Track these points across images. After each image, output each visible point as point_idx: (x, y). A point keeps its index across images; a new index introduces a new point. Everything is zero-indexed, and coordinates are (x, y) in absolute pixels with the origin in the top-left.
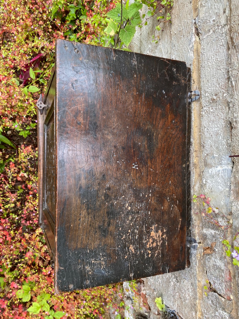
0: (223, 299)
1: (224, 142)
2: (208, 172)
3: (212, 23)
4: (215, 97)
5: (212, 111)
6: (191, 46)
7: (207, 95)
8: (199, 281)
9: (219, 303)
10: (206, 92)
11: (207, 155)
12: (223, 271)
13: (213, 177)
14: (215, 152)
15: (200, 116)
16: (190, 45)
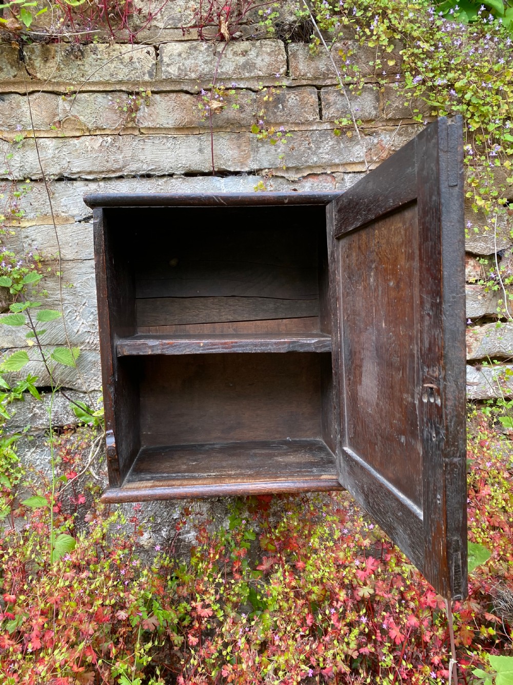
0: (337, 184)
1: (201, 184)
9: (342, 187)
12: (313, 185)
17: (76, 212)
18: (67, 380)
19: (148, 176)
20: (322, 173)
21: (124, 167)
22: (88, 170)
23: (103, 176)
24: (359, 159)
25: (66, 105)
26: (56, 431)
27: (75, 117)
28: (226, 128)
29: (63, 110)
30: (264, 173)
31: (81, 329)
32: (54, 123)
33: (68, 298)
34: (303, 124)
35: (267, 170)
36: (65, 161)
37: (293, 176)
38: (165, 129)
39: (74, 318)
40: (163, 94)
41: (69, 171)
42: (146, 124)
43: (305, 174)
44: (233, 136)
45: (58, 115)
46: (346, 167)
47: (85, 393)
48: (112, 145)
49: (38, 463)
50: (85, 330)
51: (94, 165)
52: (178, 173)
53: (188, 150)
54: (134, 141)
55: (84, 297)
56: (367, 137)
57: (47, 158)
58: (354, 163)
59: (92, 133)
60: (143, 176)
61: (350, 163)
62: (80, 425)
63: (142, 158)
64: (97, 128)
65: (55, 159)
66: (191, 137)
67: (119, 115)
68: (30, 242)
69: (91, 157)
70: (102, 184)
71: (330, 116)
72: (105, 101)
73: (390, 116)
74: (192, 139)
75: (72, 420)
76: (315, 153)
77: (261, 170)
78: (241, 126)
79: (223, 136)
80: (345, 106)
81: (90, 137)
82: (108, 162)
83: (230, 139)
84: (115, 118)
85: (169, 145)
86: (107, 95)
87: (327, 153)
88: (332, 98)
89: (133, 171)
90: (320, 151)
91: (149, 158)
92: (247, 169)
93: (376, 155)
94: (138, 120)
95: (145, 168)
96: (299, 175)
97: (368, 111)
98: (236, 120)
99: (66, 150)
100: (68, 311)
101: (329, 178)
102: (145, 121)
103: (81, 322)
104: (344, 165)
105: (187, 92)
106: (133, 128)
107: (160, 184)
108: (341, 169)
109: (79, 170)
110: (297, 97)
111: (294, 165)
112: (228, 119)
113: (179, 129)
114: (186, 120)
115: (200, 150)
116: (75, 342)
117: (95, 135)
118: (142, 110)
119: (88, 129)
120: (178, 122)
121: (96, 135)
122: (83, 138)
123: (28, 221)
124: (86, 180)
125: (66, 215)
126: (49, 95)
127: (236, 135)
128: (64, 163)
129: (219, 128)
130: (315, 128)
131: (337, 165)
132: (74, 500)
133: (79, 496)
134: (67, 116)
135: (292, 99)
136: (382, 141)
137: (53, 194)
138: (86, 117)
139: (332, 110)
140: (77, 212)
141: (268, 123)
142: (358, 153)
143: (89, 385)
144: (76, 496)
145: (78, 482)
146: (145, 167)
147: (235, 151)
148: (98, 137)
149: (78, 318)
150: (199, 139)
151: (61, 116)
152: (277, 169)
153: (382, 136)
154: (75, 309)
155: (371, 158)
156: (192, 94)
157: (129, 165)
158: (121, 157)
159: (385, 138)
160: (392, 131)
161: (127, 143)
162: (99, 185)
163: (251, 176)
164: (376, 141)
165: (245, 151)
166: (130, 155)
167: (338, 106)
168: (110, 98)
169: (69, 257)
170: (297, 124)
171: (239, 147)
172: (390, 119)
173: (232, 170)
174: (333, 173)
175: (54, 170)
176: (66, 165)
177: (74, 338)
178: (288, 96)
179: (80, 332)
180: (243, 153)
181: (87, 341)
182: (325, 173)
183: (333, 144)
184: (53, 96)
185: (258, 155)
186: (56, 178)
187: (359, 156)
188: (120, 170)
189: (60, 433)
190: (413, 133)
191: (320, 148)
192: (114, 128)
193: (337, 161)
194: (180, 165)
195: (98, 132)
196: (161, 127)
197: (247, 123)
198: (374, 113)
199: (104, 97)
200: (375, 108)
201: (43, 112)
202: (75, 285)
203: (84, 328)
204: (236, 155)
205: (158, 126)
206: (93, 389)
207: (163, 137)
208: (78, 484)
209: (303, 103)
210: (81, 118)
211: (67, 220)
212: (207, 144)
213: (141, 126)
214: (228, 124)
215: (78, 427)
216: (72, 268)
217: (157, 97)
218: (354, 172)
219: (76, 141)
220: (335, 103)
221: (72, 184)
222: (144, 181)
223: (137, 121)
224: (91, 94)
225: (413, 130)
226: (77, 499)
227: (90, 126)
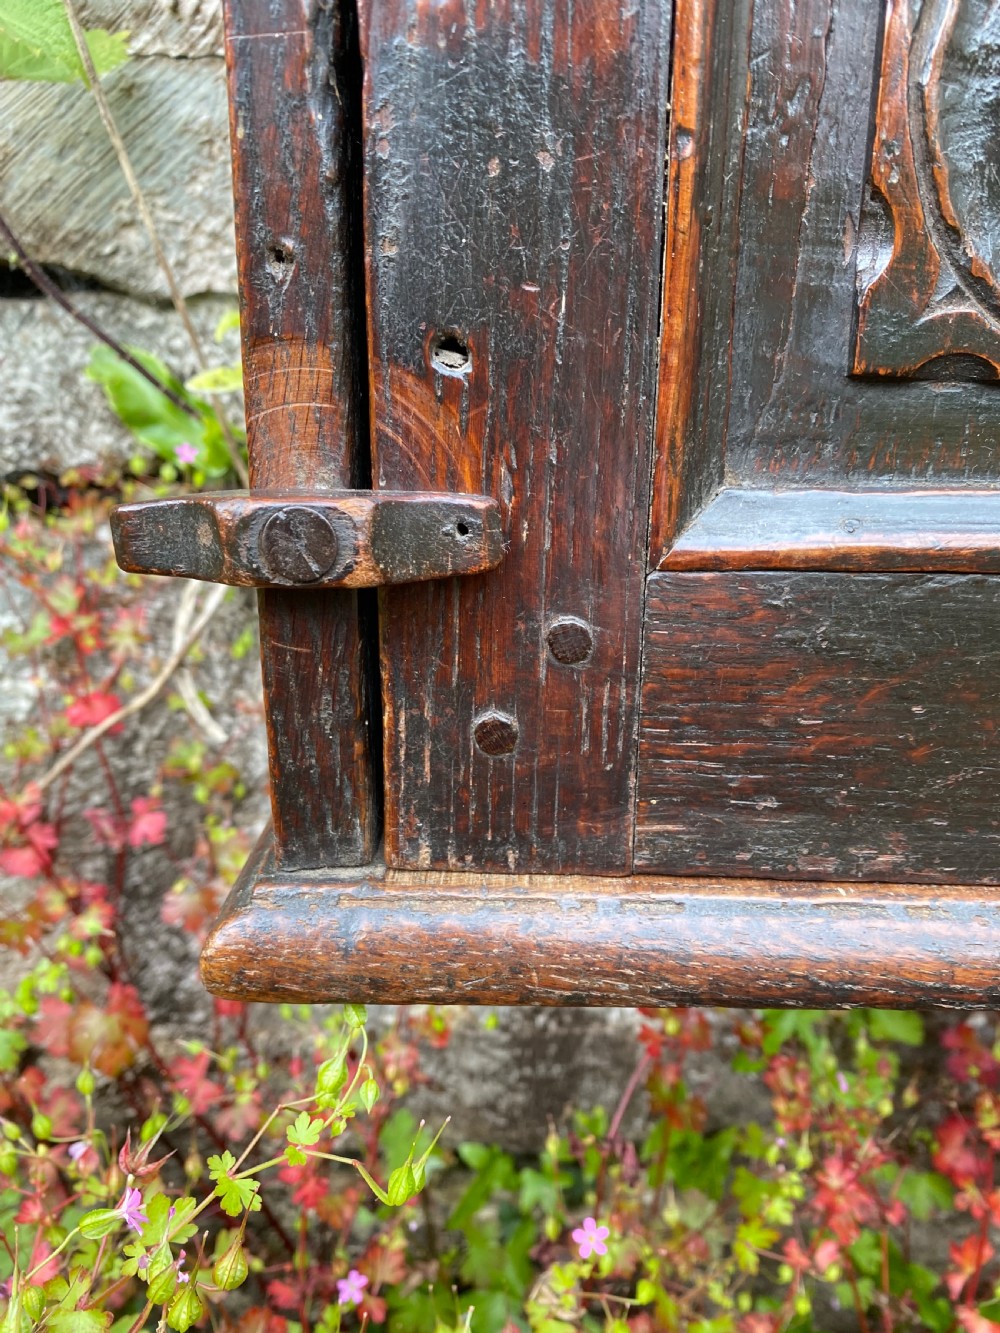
18: (72, 223)
26: (32, 495)
47: (165, 305)
62: (138, 465)
75: (103, 438)
132: (107, 827)
133: (139, 805)
143: (181, 264)
144: (123, 802)
145: (136, 736)
189: (49, 507)
206: (199, 284)
208: (139, 748)
215: (129, 476)
226: (123, 818)
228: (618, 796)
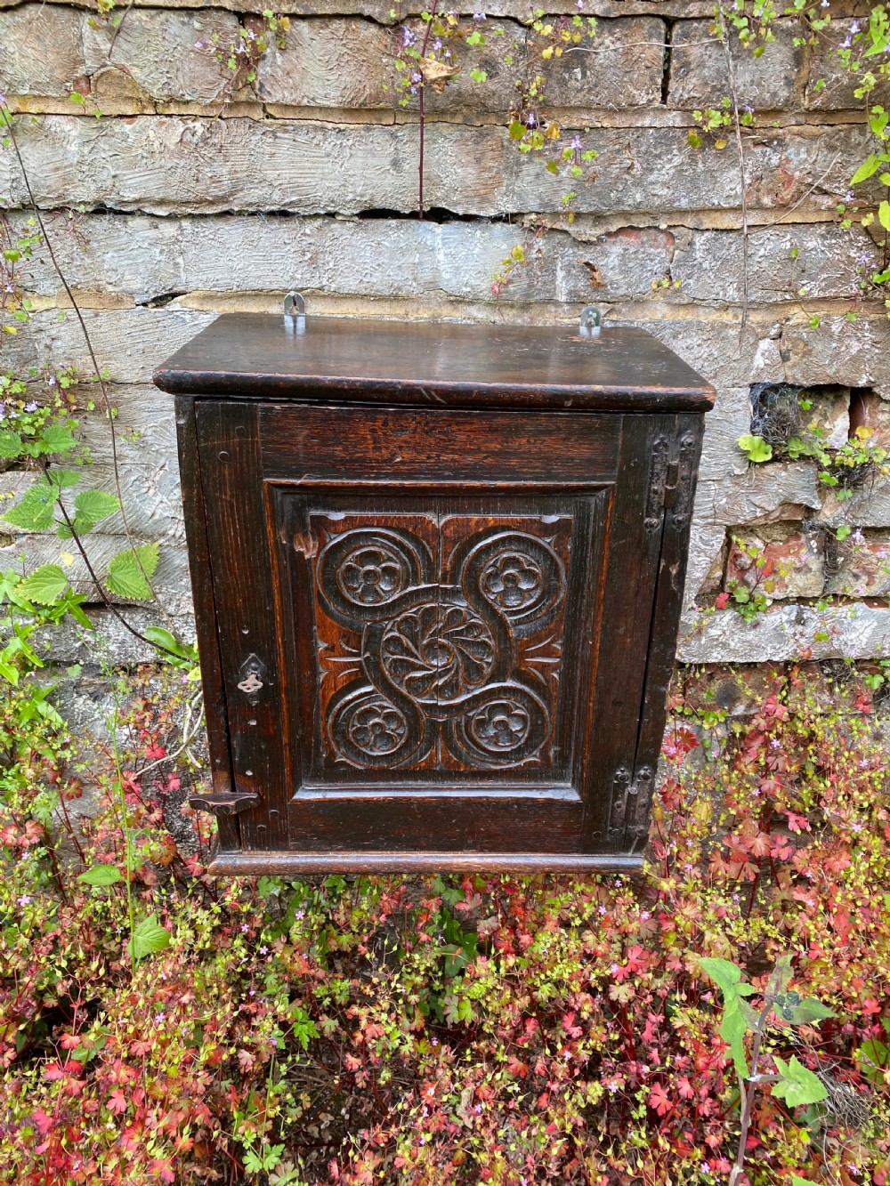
0: (677, 252)
1: (394, 237)
2: (448, 280)
3: (163, 258)
4: (309, 255)
5: (331, 265)
6: (187, 317)
7: (299, 276)
8: (664, 317)
9: (685, 259)
10: (293, 278)
11: (415, 279)
12: (626, 250)
13: (457, 268)
14: (411, 260)
15: (338, 297)
16: (184, 321)
17: (136, 285)
19: (283, 214)
20: (649, 228)
21: (232, 194)
22: (157, 197)
23: (189, 211)
24: (731, 200)
25: (99, 39)
27: (122, 69)
28: (454, 114)
29: (95, 50)
30: (527, 221)
31: (159, 511)
32: (77, 82)
33: (132, 454)
34: (622, 111)
35: (533, 217)
36: (105, 173)
37: (590, 231)
38: (321, 109)
39: (145, 490)
40: (317, 22)
41: (117, 198)
42: (278, 96)
43: (613, 229)
44: (467, 134)
45: (83, 62)
46: (701, 216)
47: (172, 616)
48: (205, 140)
49: (97, 716)
50: (166, 514)
51: (167, 185)
52: (347, 212)
53: (371, 161)
54: (254, 134)
55: (162, 455)
56: (758, 150)
57: (66, 163)
58: (719, 210)
59: (159, 111)
60: (272, 214)
61: (710, 210)
63: (271, 175)
64: (172, 100)
65: (85, 168)
66: (377, 129)
67: (217, 68)
68: (48, 342)
69: (161, 167)
70: (186, 224)
71: (686, 96)
72: (187, 32)
73: (818, 103)
74: (378, 136)
75: (150, 655)
76: (639, 183)
77: (521, 214)
78: (486, 111)
79: (445, 133)
80: (722, 74)
81: (156, 119)
82: (197, 180)
83: (461, 141)
84: (210, 78)
85: (327, 147)
86: (191, 16)
87: (665, 185)
88: (695, 50)
89: (251, 204)
90: (652, 178)
91: (286, 174)
92: (493, 213)
93: (770, 191)
94: (262, 85)
95: (276, 200)
96: (600, 231)
97: (772, 88)
98: (478, 95)
99: (107, 147)
100: (133, 478)
101: (662, 238)
102: (276, 87)
103: (158, 499)
104: (697, 212)
105: (370, 19)
106: (251, 104)
107: (308, 231)
108: (690, 222)
109: (136, 196)
110: (618, 45)
111: (592, 209)
112: (459, 94)
113: (350, 111)
114: (368, 91)
115: (396, 163)
116: (149, 531)
117: (167, 116)
118: (269, 60)
119: (151, 98)
120: (349, 95)
121: (170, 116)
122: (141, 121)
123: (40, 297)
124: (152, 215)
125: (117, 289)
126: (60, 10)
127: (474, 131)
128: (105, 177)
129: (440, 113)
130: (647, 122)
131: (683, 212)
132: (161, 787)
133: (169, 776)
134: (106, 65)
135: (607, 47)
136: (788, 160)
137: (88, 242)
138: (146, 70)
139: (693, 81)
140: (139, 286)
141: (545, 106)
142: (733, 186)
143: (177, 606)
144: (164, 778)
146: (276, 197)
147: (470, 170)
148: (175, 120)
149: (152, 491)
150: (394, 136)
151: (90, 65)
152: (556, 214)
153: (791, 150)
154: (146, 475)
155: (758, 200)
156: (382, 26)
157: (242, 190)
158: (225, 171)
159: (798, 154)
160: (814, 138)
161: (238, 139)
162: (180, 227)
163: (499, 226)
164: (775, 160)
165: (490, 170)
166: (244, 168)
167: (706, 72)
168: (197, 25)
169: (126, 377)
170: (611, 112)
171: (478, 161)
172: (816, 111)
173: (461, 213)
174: (669, 227)
175: (84, 192)
176: (109, 183)
177: (146, 526)
178: (597, 41)
179: (157, 517)
180: (486, 175)
181: (171, 532)
182: (656, 228)
183: (682, 164)
184: (67, 14)
185: (519, 183)
186: (90, 210)
187: (733, 193)
188: (223, 199)
190: (859, 144)
191: (652, 170)
192: (208, 101)
193: (684, 203)
194: (351, 196)
195: (173, 110)
196: (313, 104)
197: (500, 104)
198: (784, 94)
199: (183, 23)
200: (789, 82)
201: (49, 55)
202: (142, 431)
203: (164, 509)
204: (470, 180)
205: (305, 102)
206: (182, 611)
207: (316, 128)
209: (629, 60)
210: (135, 71)
211: (119, 301)
212: (409, 150)
213: (268, 100)
214: (458, 105)
216: (135, 399)
217: (303, 26)
218: (717, 230)
219: (126, 127)
220: (702, 65)
221: (125, 222)
222: (276, 224)
223: (258, 86)
224: (153, 12)
225: (861, 139)
226: (166, 784)
227: (155, 93)
228: (286, 839)
